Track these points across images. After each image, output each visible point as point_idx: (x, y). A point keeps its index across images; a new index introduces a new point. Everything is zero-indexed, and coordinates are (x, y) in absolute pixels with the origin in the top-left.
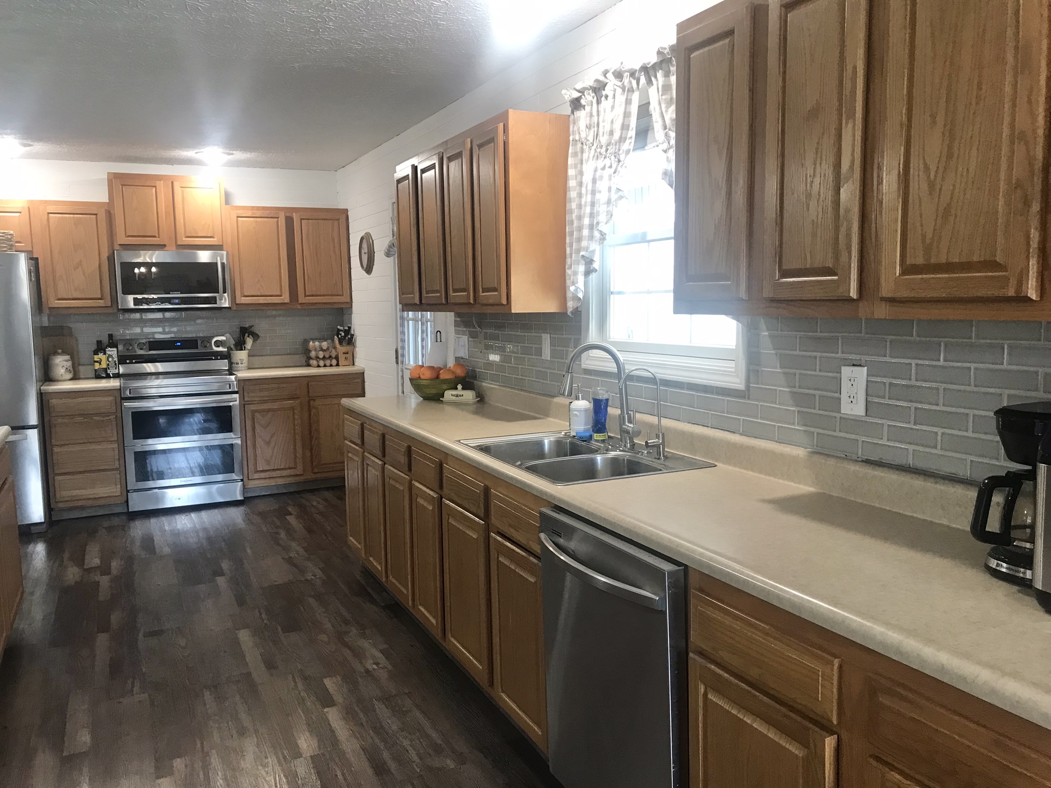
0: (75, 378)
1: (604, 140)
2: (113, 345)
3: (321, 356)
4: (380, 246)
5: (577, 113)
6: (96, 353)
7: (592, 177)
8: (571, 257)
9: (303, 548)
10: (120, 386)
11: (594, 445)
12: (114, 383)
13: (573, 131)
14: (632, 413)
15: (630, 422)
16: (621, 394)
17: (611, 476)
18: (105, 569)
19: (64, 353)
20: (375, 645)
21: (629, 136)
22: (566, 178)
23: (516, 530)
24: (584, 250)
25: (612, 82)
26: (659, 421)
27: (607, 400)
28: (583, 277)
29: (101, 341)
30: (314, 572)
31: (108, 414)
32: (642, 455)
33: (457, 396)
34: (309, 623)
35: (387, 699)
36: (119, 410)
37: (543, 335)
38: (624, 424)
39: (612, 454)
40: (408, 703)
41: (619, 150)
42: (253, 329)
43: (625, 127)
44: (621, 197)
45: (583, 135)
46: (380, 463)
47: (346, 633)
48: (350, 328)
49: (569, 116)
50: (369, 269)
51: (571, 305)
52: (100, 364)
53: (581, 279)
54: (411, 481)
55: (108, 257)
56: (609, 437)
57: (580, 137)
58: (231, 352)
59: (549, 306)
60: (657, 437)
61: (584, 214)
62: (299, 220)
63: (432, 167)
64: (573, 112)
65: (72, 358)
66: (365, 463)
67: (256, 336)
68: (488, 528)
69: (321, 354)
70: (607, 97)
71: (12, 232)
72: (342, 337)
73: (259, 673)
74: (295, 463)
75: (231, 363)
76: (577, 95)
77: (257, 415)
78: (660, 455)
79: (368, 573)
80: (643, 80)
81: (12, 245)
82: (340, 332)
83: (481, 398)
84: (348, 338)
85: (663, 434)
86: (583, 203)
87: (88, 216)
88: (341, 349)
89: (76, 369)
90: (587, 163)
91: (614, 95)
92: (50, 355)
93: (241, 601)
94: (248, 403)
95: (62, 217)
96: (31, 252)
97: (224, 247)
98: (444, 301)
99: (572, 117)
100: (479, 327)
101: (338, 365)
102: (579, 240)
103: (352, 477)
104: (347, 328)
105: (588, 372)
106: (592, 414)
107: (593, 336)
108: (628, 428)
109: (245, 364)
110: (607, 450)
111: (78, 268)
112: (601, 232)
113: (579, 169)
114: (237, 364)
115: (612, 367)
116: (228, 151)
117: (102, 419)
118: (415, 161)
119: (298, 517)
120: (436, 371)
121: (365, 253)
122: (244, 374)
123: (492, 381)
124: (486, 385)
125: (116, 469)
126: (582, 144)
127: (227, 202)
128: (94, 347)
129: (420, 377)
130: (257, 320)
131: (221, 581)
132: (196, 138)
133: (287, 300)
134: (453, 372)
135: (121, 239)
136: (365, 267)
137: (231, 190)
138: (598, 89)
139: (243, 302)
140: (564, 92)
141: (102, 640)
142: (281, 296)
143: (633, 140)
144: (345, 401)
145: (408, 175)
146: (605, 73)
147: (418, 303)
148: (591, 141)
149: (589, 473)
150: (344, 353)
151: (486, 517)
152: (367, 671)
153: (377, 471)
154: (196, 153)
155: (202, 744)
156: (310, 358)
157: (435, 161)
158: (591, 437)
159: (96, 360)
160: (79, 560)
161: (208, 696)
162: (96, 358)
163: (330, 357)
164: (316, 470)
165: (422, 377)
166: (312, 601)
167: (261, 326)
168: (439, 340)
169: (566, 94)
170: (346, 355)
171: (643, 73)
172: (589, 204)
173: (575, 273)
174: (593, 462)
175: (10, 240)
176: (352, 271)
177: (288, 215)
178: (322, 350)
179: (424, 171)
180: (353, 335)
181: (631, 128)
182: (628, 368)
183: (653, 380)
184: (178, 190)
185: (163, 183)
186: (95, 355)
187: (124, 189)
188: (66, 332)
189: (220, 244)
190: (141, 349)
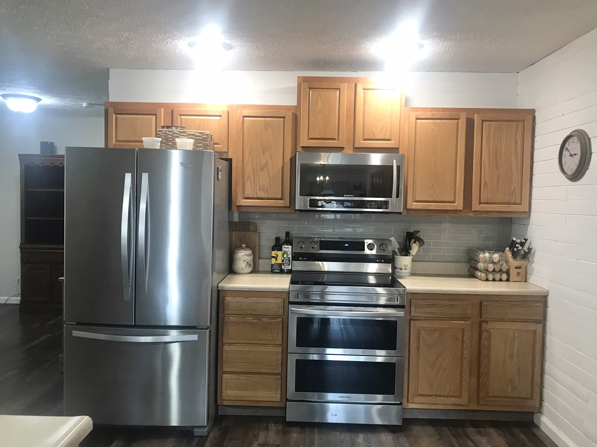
0: (255, 271)
2: (289, 242)
3: (491, 269)
6: (274, 249)
10: (290, 288)
19: (248, 247)
31: (275, 317)
36: (286, 314)
42: (418, 235)
48: (526, 240)
50: (577, 175)
52: (276, 259)
55: (291, 159)
58: (395, 256)
62: (480, 121)
67: (421, 241)
69: (491, 267)
71: (210, 133)
74: (460, 391)
75: (394, 268)
77: (423, 333)
87: (277, 119)
88: (514, 263)
89: (256, 263)
94: (414, 317)
95: (255, 120)
96: (226, 154)
97: (401, 149)
101: (508, 280)
104: (522, 240)
109: (408, 270)
111: (264, 168)
114: (401, 269)
117: (269, 321)
121: (572, 155)
125: (278, 374)
127: (407, 104)
128: (273, 243)
130: (423, 226)
133: (460, 207)
135: (304, 141)
136: (571, 172)
139: (413, 207)
142: (454, 202)
150: (516, 268)
156: (476, 269)
159: (273, 255)
162: (274, 253)
163: (501, 270)
164: (482, 402)
170: (519, 270)
177: (469, 116)
178: (492, 262)
180: (531, 249)
184: (360, 91)
185: (347, 86)
186: (272, 251)
187: (311, 92)
188: (251, 228)
189: (398, 147)
190: (313, 248)
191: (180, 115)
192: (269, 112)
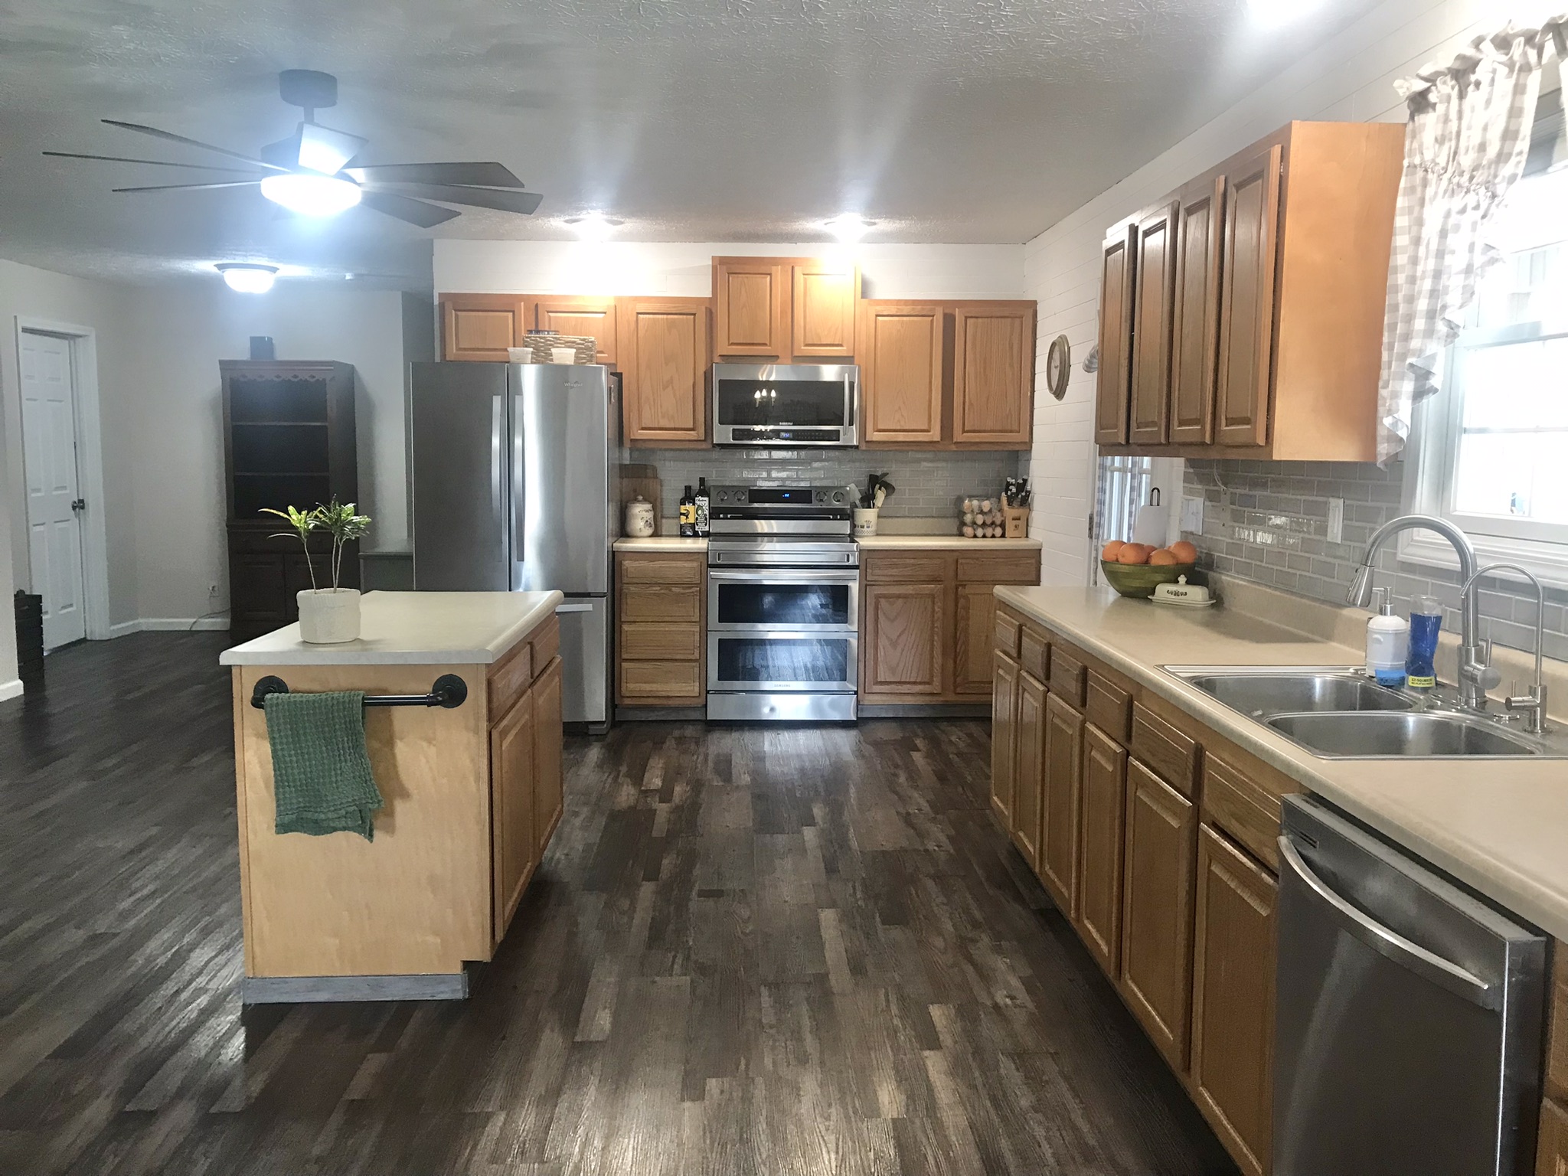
0: (656, 534)
1: (1466, 161)
2: (704, 492)
3: (980, 521)
4: (1079, 357)
5: (1421, 119)
6: (683, 503)
7: (1439, 228)
8: (1390, 367)
9: (928, 801)
10: (708, 548)
11: (1405, 695)
12: (701, 544)
13: (1410, 150)
14: (1484, 644)
15: (1479, 660)
16: (1465, 610)
17: (1434, 753)
18: (665, 794)
19: (646, 500)
20: (1012, 968)
21: (1516, 150)
22: (1390, 231)
23: (1241, 824)
24: (1413, 355)
25: (1490, 56)
26: (1538, 662)
27: (1439, 619)
28: (1410, 401)
29: (690, 487)
30: (938, 838)
31: (690, 585)
32: (1498, 722)
33: (1176, 594)
34: (921, 916)
35: (1020, 1056)
36: (704, 580)
37: (1331, 500)
38: (1468, 663)
39: (1439, 714)
40: (1051, 1069)
41: (1495, 176)
42: (888, 479)
43: (1509, 135)
44: (1493, 261)
45: (1428, 155)
46: (1041, 688)
47: (973, 941)
48: (1025, 481)
49: (1405, 125)
50: (1059, 392)
51: (1383, 449)
52: (687, 517)
53: (1404, 408)
54: (1084, 722)
55: (705, 373)
56: (1437, 684)
57: (1422, 159)
58: (855, 510)
59: (1342, 450)
60: (1532, 692)
61: (1420, 292)
62: (964, 318)
63: (1161, 226)
64: (1412, 117)
65: (654, 508)
66: (1020, 687)
67: (889, 489)
68: (1197, 814)
69: (980, 519)
70: (1478, 84)
71: (593, 339)
72: (1012, 494)
73: (840, 979)
74: (932, 676)
75: (854, 526)
76: (1421, 85)
77: (882, 601)
78: (1535, 726)
79: (1017, 855)
80: (1550, 48)
81: (592, 356)
82: (1010, 487)
83: (1217, 600)
84: (1021, 496)
85: (1544, 690)
86: (1419, 274)
87: (685, 316)
88: (1010, 512)
89: (659, 523)
90: (1431, 204)
91: (1493, 80)
92: (627, 502)
93: (831, 869)
94: (872, 583)
95: (654, 318)
96: (615, 365)
97: (856, 359)
98: (1163, 440)
99: (1410, 127)
100: (1225, 484)
101: (1003, 536)
102: (1407, 337)
103: (1002, 706)
104: (1021, 481)
105: (1409, 567)
106: (1407, 640)
107: (1422, 504)
108: (1476, 672)
109: (873, 528)
110: (1432, 707)
111: (668, 387)
112: (1449, 323)
113: (1416, 214)
114: (863, 527)
115: (1452, 561)
116: (868, 220)
117: (682, 591)
118: (1135, 219)
119: (928, 756)
120: (1145, 553)
121: (1056, 367)
122: (868, 542)
123: (1238, 573)
124: (1229, 579)
125: (695, 661)
126: (1426, 171)
127: (864, 294)
128: (682, 495)
129: (1117, 560)
130: (894, 466)
131: (809, 834)
132: (824, 201)
133: (937, 438)
134: (1173, 556)
135: (723, 348)
136: (1054, 387)
137: (871, 276)
138: (1463, 72)
139: (874, 439)
140: (1397, 83)
141: (647, 891)
142: (928, 431)
143: (1525, 156)
144: (1000, 590)
145: (1123, 241)
146: (1477, 43)
147: (1123, 442)
148: (1443, 164)
149: (1392, 743)
150: (1013, 519)
151: (1196, 795)
152: (996, 1006)
153: (1036, 700)
154: (826, 224)
155: (747, 1065)
156: (963, 524)
157: (1166, 216)
158: (1402, 682)
159: (683, 511)
160: (637, 778)
161: (766, 999)
162: (683, 509)
163: (993, 523)
164: (959, 690)
165: (1121, 559)
166: (930, 883)
167: (899, 474)
168: (1155, 502)
169: (1401, 87)
170: (1017, 522)
171: (1550, 35)
172: (1430, 274)
173: (1395, 395)
174: (1399, 726)
175: (589, 349)
176: (1036, 394)
177: (948, 311)
178: (982, 512)
179: (1147, 233)
180: (1030, 492)
181: (1521, 136)
182: (1482, 563)
183: (1531, 589)
184: (799, 278)
185: (781, 269)
186: (681, 504)
187: (730, 278)
188: (650, 472)
189: (852, 355)
190: (739, 500)
191: (548, 312)
192: (675, 307)
